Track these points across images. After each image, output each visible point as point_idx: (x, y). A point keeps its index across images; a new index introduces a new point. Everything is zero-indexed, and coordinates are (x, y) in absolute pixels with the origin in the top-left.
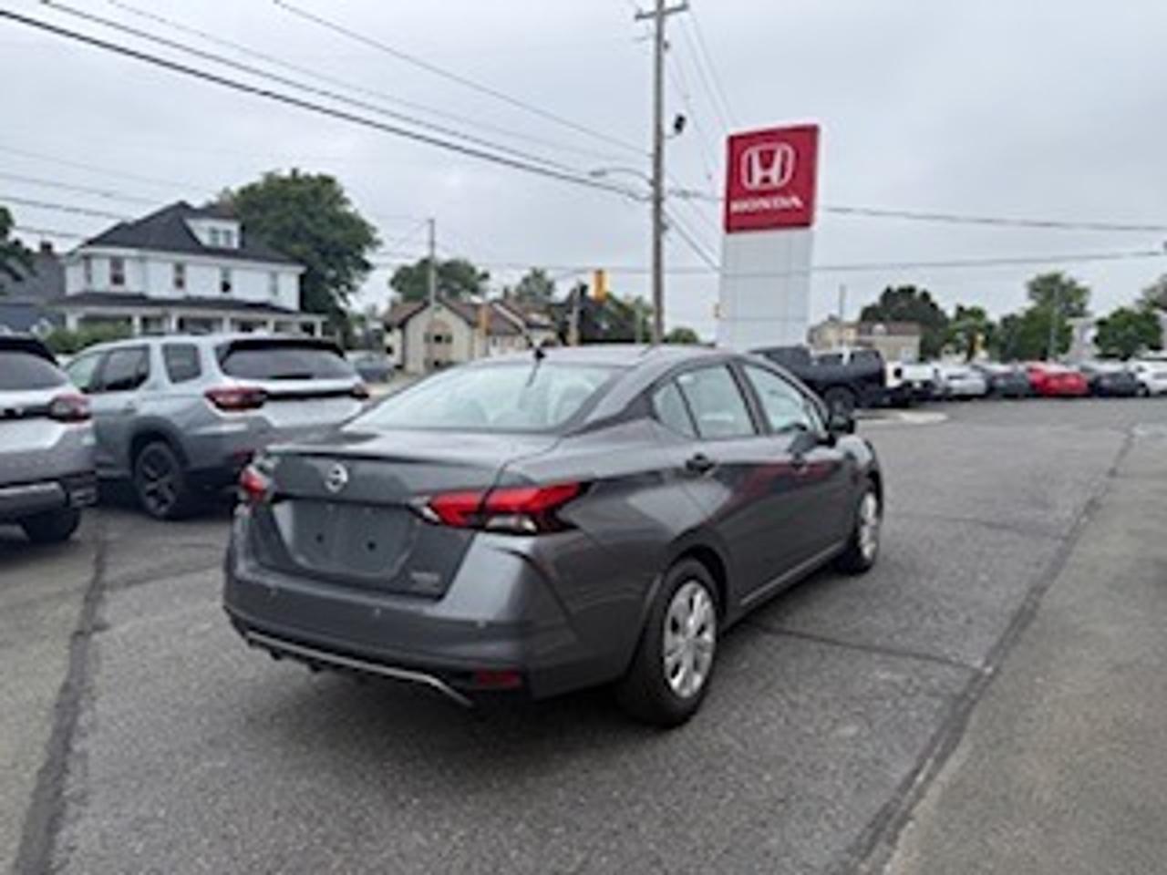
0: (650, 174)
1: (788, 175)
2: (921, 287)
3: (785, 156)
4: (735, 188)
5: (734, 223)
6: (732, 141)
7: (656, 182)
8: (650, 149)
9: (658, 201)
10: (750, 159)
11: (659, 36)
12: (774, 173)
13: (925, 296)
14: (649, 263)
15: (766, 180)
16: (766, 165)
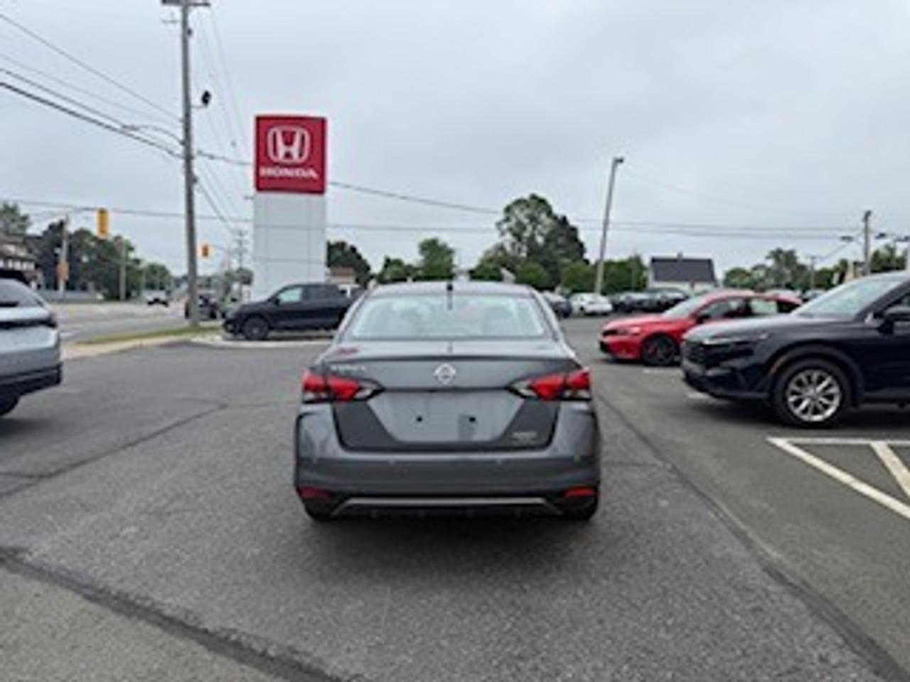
0: (181, 136)
1: (306, 155)
2: (350, 243)
3: (303, 138)
4: (262, 158)
5: (262, 184)
6: (259, 119)
7: (187, 141)
8: (181, 114)
9: (188, 158)
10: (275, 136)
11: (185, 23)
12: (294, 150)
13: (353, 249)
14: (182, 209)
15: (288, 155)
16: (289, 142)
